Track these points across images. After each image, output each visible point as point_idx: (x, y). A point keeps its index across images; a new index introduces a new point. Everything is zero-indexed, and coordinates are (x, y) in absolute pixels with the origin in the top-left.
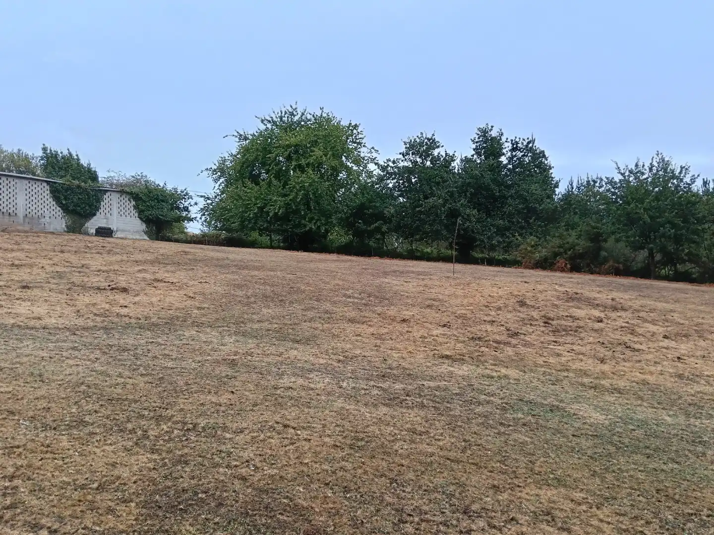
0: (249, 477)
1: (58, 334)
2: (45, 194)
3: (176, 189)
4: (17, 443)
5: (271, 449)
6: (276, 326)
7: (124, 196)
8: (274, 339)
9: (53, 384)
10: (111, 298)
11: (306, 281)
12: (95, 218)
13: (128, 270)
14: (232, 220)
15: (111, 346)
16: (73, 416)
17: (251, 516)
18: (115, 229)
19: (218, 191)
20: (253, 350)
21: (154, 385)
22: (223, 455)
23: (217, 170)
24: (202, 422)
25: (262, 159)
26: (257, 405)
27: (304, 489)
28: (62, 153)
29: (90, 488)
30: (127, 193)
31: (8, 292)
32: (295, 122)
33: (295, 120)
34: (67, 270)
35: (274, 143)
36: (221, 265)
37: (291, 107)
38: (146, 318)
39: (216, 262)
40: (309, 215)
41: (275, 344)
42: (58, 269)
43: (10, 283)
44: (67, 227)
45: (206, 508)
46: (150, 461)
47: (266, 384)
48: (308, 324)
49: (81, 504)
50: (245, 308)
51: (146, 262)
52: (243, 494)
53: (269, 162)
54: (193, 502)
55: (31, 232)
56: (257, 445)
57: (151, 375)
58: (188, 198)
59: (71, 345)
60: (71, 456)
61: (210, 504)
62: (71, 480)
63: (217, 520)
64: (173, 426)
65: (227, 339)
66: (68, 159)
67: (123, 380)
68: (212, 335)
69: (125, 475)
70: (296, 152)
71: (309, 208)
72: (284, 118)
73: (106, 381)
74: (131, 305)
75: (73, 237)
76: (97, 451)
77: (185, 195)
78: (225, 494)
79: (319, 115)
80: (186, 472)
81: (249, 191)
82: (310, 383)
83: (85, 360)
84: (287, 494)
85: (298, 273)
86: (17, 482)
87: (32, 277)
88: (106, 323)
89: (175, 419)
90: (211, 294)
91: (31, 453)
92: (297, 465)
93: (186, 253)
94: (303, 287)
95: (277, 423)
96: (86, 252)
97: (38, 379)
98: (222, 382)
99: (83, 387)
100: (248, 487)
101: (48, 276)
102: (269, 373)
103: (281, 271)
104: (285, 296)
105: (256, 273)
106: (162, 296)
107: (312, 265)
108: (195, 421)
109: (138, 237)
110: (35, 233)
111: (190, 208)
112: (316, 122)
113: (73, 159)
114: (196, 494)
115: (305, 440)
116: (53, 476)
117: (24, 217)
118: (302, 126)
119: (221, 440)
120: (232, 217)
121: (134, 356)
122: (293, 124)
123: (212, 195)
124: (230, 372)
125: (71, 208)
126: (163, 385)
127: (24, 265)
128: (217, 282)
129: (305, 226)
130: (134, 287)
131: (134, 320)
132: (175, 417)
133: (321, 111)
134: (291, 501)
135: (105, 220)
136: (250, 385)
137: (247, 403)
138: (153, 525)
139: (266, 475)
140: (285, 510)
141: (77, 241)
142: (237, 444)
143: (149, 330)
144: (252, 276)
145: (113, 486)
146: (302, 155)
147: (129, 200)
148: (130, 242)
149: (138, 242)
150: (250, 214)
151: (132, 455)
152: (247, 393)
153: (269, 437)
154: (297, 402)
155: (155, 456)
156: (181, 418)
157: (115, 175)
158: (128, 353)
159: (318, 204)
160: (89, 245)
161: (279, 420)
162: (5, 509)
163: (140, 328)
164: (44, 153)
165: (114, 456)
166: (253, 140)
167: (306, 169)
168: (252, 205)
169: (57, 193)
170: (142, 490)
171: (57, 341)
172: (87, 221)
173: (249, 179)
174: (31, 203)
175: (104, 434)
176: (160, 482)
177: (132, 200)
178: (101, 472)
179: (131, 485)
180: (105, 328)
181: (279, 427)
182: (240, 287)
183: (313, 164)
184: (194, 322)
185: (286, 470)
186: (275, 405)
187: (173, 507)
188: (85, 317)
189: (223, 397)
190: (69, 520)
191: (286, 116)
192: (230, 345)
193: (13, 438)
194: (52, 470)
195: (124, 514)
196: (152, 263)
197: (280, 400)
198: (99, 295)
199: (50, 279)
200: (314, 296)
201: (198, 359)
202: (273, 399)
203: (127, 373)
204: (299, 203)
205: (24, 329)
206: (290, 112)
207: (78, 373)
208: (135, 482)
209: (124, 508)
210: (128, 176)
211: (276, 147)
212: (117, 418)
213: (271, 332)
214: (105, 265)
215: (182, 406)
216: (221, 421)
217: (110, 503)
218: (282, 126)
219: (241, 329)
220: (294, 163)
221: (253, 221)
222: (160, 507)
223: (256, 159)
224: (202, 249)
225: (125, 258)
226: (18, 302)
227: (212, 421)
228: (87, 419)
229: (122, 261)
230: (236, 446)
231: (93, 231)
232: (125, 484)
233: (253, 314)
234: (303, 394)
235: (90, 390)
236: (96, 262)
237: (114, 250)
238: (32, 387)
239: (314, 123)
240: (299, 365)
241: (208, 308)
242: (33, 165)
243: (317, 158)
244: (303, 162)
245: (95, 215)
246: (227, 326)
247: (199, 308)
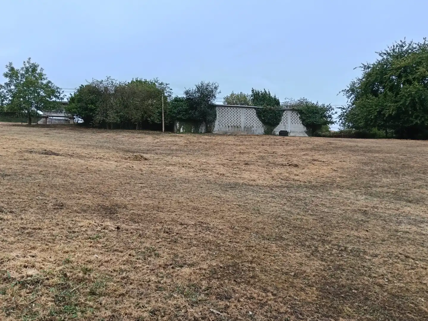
0: (385, 285)
1: (264, 189)
2: (254, 115)
3: (324, 105)
4: (252, 245)
5: (398, 270)
6: (393, 190)
7: (294, 112)
8: (392, 199)
9: (265, 216)
10: (289, 170)
11: (414, 160)
12: (279, 126)
13: (298, 154)
14: (359, 121)
15: (292, 197)
16: (277, 234)
17: (388, 310)
18: (289, 132)
19: (350, 103)
20: (378, 205)
21: (318, 221)
22: (366, 269)
23: (350, 91)
24: (350, 247)
25: (380, 79)
26: (385, 241)
27: (425, 300)
28: (261, 92)
29: (290, 275)
30: (296, 110)
31: (239, 167)
32: (404, 51)
33: (404, 50)
34: (266, 155)
35: (389, 67)
36: (353, 150)
37: (401, 41)
38: (310, 182)
39: (350, 148)
40: (415, 114)
41: (393, 202)
42: (261, 155)
43: (239, 162)
44: (264, 131)
45: (358, 299)
46: (321, 265)
47: (389, 228)
48: (418, 190)
49: (287, 282)
50: (371, 178)
51: (307, 149)
52: (381, 295)
53: (385, 81)
54: (350, 294)
55: (248, 135)
56: (387, 266)
57: (316, 215)
58: (331, 110)
59: (271, 195)
60: (278, 256)
61: (360, 297)
62: (280, 269)
63: (366, 308)
64: (332, 247)
65: (360, 197)
66: (264, 95)
67: (300, 217)
68: (350, 194)
69: (308, 271)
70: (405, 71)
71: (415, 109)
72: (395, 50)
73: (291, 216)
74: (301, 174)
75: (268, 137)
76: (292, 255)
77: (329, 108)
78: (369, 293)
79: (423, 44)
80: (343, 275)
81: (371, 101)
82: (422, 230)
83: (279, 204)
84: (412, 301)
85: (408, 155)
86: (254, 265)
87: (250, 159)
88: (287, 184)
89: (333, 243)
90: (348, 168)
91: (259, 251)
92: (418, 284)
93: (331, 143)
94: (412, 164)
95: (401, 254)
96: (275, 145)
97: (257, 212)
98: (359, 224)
99: (280, 219)
100: (384, 292)
101: (257, 158)
102: (391, 221)
103: (395, 153)
104: (399, 170)
105: (377, 155)
106: (318, 170)
107: (419, 149)
108: (345, 245)
109: (302, 135)
110: (249, 136)
111: (332, 116)
112: (420, 49)
113: (267, 94)
114: (351, 289)
115: (422, 268)
116: (271, 265)
117: (244, 128)
118: (410, 53)
119: (363, 259)
120: (359, 119)
121: (305, 204)
122: (402, 53)
123: (346, 106)
124: (364, 218)
125: (267, 121)
126: (324, 222)
127: (246, 153)
128: (351, 161)
129: (412, 122)
130: (301, 164)
131: (302, 183)
132: (333, 242)
133: (424, 41)
134: (416, 306)
135: (284, 127)
136: (378, 227)
137: (378, 239)
138: (327, 303)
139: (396, 286)
140: (412, 311)
141: (270, 139)
142: (374, 263)
143: (311, 189)
144: (374, 157)
145: (302, 276)
146: (409, 73)
147: (297, 114)
148: (298, 138)
149: (302, 138)
150: (371, 117)
151: (310, 260)
152: (376, 232)
153: (396, 262)
154: (413, 242)
155: (324, 263)
156: (337, 242)
157: (289, 100)
158: (301, 202)
159: (423, 105)
160: (276, 141)
161: (402, 252)
162: (250, 278)
163: (306, 187)
164: (252, 93)
165: (300, 259)
166: (373, 68)
167: (413, 82)
168: (373, 110)
169: (260, 114)
170: (318, 281)
171: (264, 193)
172: (274, 128)
173: (371, 94)
174: (247, 120)
175: (294, 246)
176: (328, 279)
177: (298, 114)
178: (295, 267)
179: (312, 277)
180: (287, 187)
181: (402, 257)
182: (366, 164)
183: (418, 79)
184: (338, 185)
185: (410, 285)
186: (397, 242)
187: (338, 294)
188: (276, 181)
189: (361, 233)
190: (281, 290)
191: (397, 48)
192: (362, 201)
193: (249, 242)
194: (270, 261)
195: (310, 293)
196: (311, 150)
197: (401, 239)
198: (283, 168)
199: (258, 160)
200: (421, 171)
201: (343, 208)
202: (396, 238)
203: (302, 213)
204: (407, 106)
205: (248, 186)
206: (400, 45)
207: (277, 211)
208: (314, 276)
209: (310, 290)
210: (296, 100)
211: (389, 70)
212: (300, 238)
213: (389, 194)
214: (285, 152)
215: (336, 236)
216: (361, 247)
217: (302, 285)
218: (395, 55)
219: (369, 191)
220: (403, 79)
221: (374, 121)
222: (330, 293)
223: (376, 80)
224: (340, 140)
225: (295, 147)
226: (244, 172)
227: (356, 247)
228: (284, 236)
229: (294, 149)
230: (374, 264)
231: (278, 133)
232: (309, 276)
233: (376, 182)
234: (417, 237)
235: (284, 221)
236: (280, 150)
237: (289, 143)
238: (255, 216)
239: (418, 50)
240: (412, 217)
241: (346, 177)
242: (248, 100)
243: (421, 73)
244: (410, 77)
245: (278, 124)
246: (359, 189)
247: (340, 177)
